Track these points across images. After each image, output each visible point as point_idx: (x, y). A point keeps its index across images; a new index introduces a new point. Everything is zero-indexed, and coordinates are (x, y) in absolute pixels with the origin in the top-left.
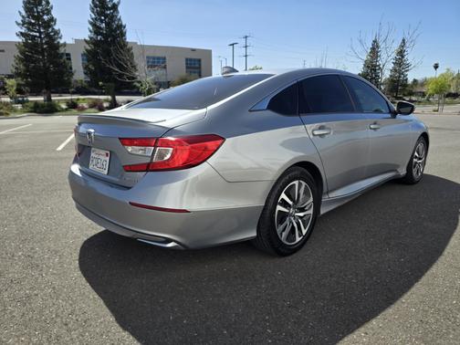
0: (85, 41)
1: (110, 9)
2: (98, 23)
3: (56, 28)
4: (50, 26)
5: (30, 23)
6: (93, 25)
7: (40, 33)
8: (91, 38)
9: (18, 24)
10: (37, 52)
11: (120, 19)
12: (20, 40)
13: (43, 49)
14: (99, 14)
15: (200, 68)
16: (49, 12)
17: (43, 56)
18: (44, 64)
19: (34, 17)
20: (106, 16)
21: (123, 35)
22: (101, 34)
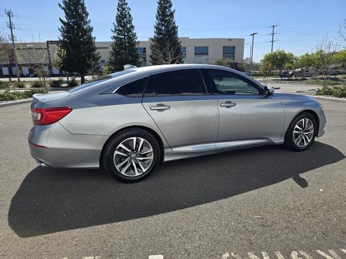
0: (152, 39)
1: (168, 16)
2: (160, 27)
3: (134, 32)
4: (130, 31)
5: (119, 30)
6: (157, 28)
7: (125, 36)
8: (155, 37)
9: (113, 31)
10: (122, 49)
11: (174, 23)
12: (113, 41)
13: (126, 46)
14: (162, 20)
15: (234, 53)
16: (130, 22)
17: (126, 51)
18: (126, 56)
19: (122, 26)
20: (165, 21)
21: (175, 33)
22: (162, 34)
